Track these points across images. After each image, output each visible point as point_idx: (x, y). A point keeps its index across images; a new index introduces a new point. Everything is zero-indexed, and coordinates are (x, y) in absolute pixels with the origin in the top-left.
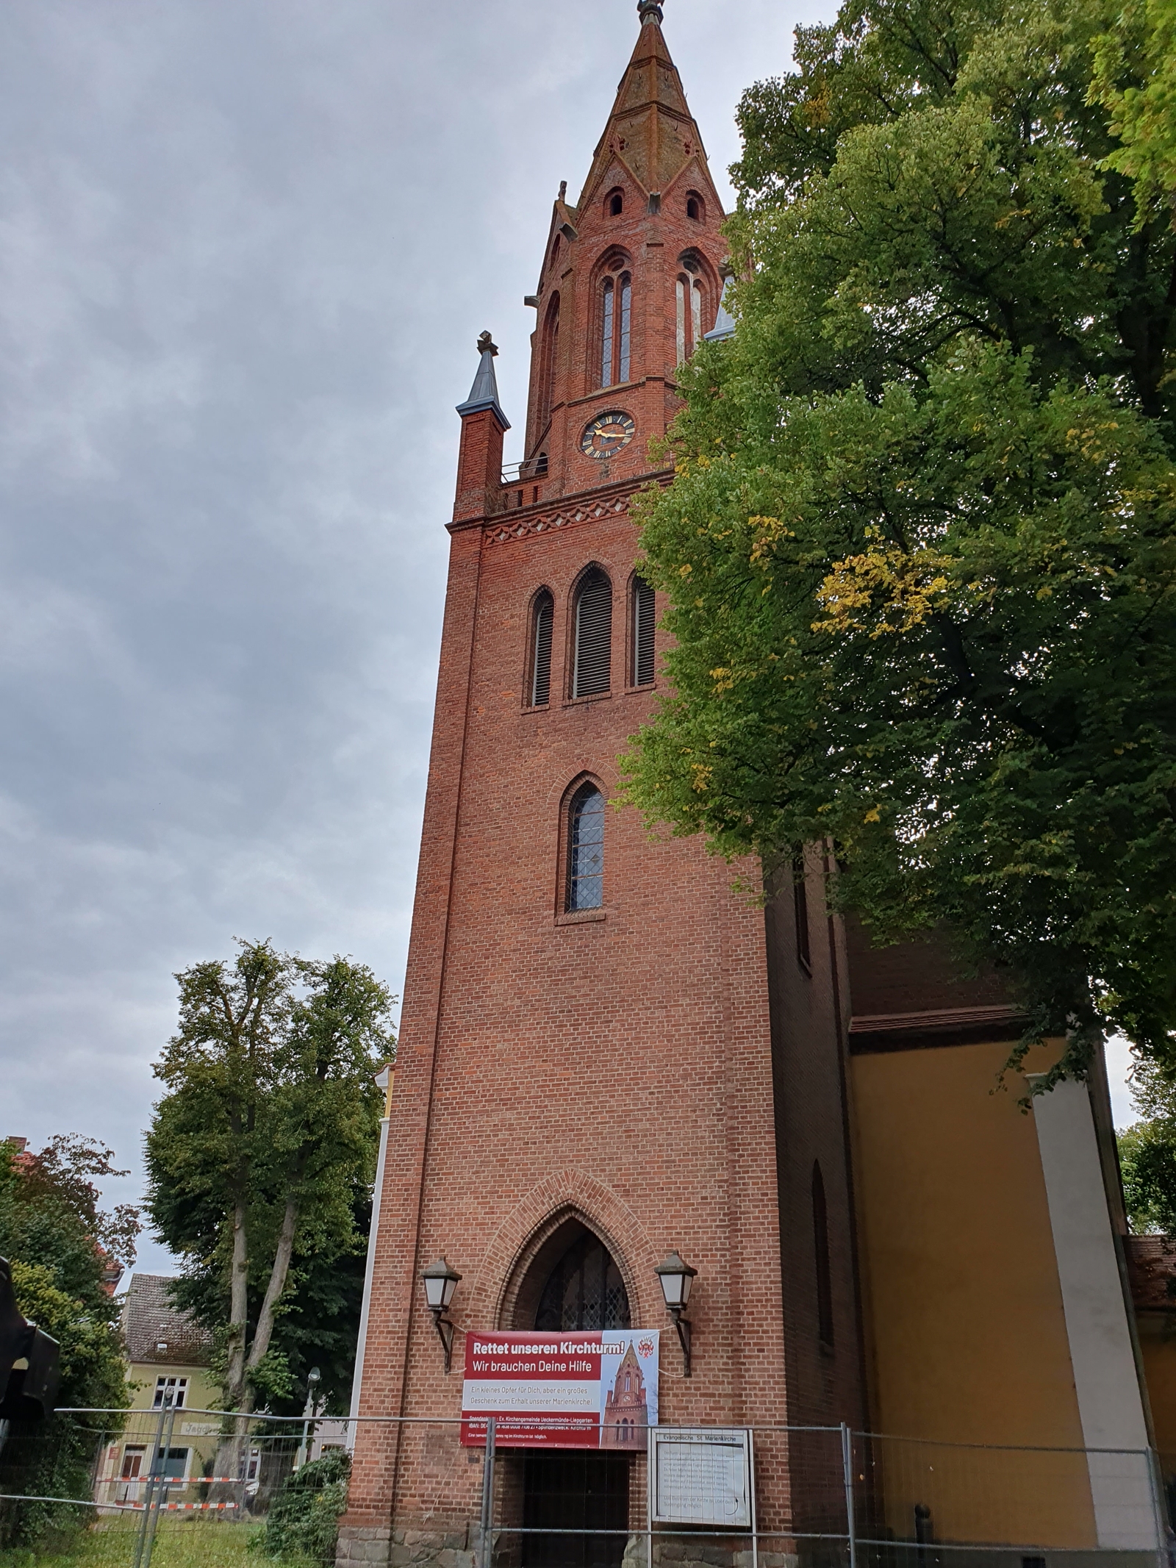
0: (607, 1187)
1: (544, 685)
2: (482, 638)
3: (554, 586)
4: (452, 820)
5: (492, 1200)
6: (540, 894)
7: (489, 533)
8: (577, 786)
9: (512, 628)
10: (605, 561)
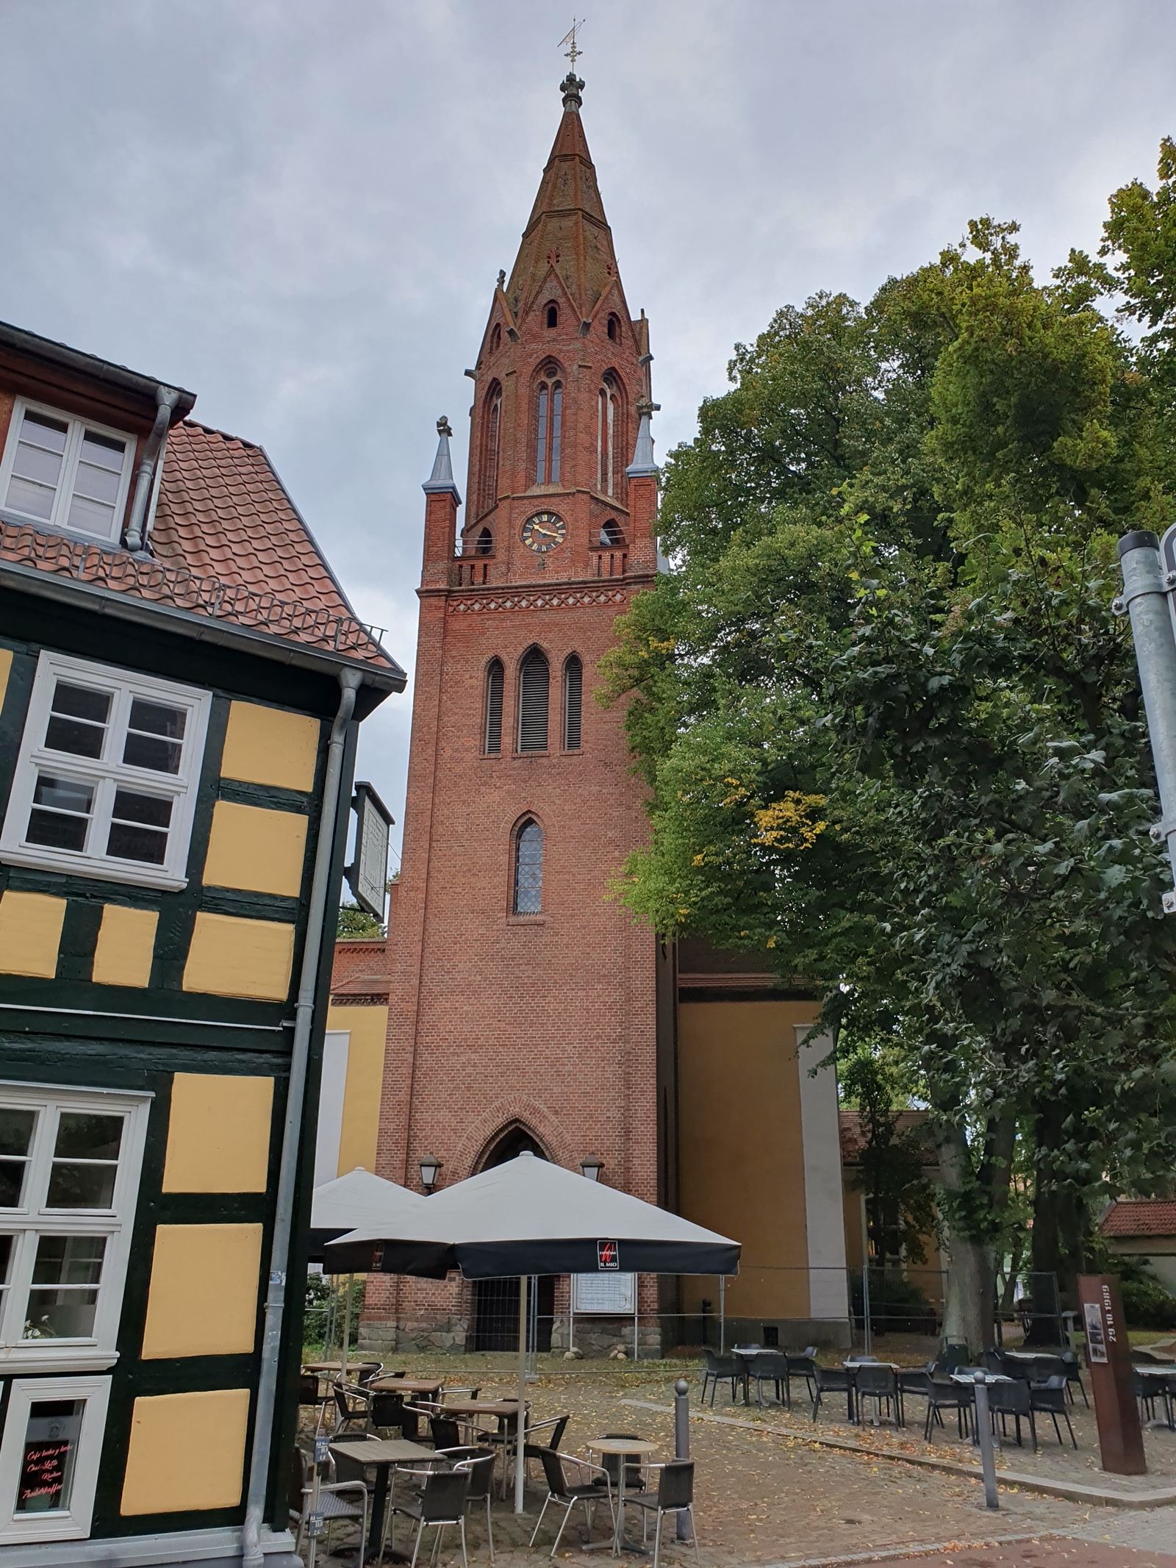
0: (543, 1108)
1: (496, 735)
2: (446, 691)
3: (505, 658)
4: (427, 837)
5: (462, 1114)
6: (496, 900)
7: (451, 603)
8: (522, 821)
9: (472, 687)
10: (545, 645)
